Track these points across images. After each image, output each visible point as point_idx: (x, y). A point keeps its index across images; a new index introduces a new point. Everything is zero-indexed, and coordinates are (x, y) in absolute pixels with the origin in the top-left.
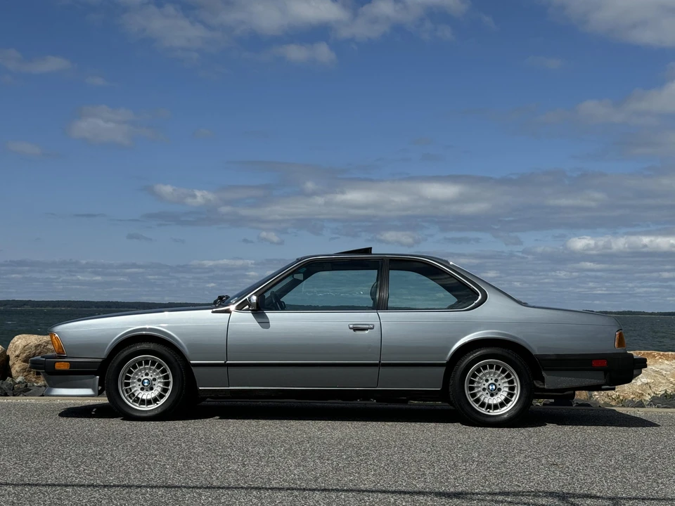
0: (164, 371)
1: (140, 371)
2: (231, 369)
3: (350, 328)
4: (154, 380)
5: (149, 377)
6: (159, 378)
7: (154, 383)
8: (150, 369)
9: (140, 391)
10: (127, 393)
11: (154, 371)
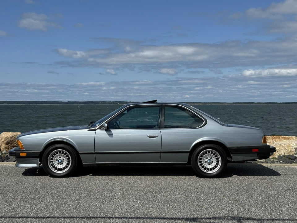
0: (67, 156)
1: (57, 156)
2: (96, 155)
3: (148, 137)
4: (63, 160)
5: (61, 159)
6: (66, 159)
7: (63, 161)
8: (61, 155)
9: (57, 165)
10: (52, 165)
11: (63, 156)
